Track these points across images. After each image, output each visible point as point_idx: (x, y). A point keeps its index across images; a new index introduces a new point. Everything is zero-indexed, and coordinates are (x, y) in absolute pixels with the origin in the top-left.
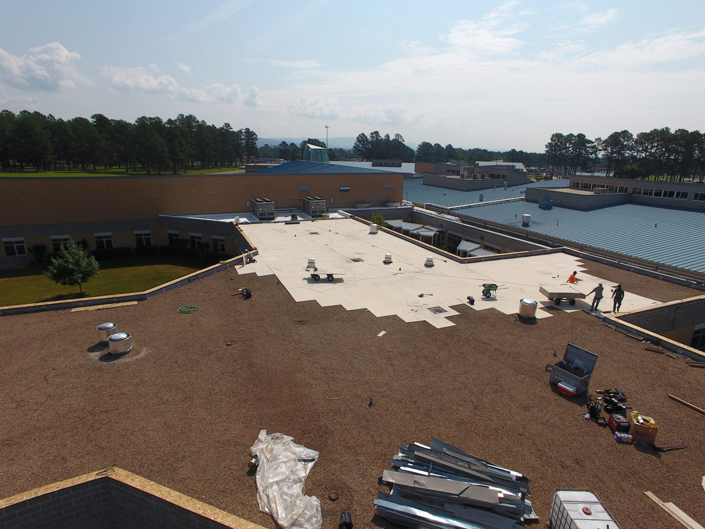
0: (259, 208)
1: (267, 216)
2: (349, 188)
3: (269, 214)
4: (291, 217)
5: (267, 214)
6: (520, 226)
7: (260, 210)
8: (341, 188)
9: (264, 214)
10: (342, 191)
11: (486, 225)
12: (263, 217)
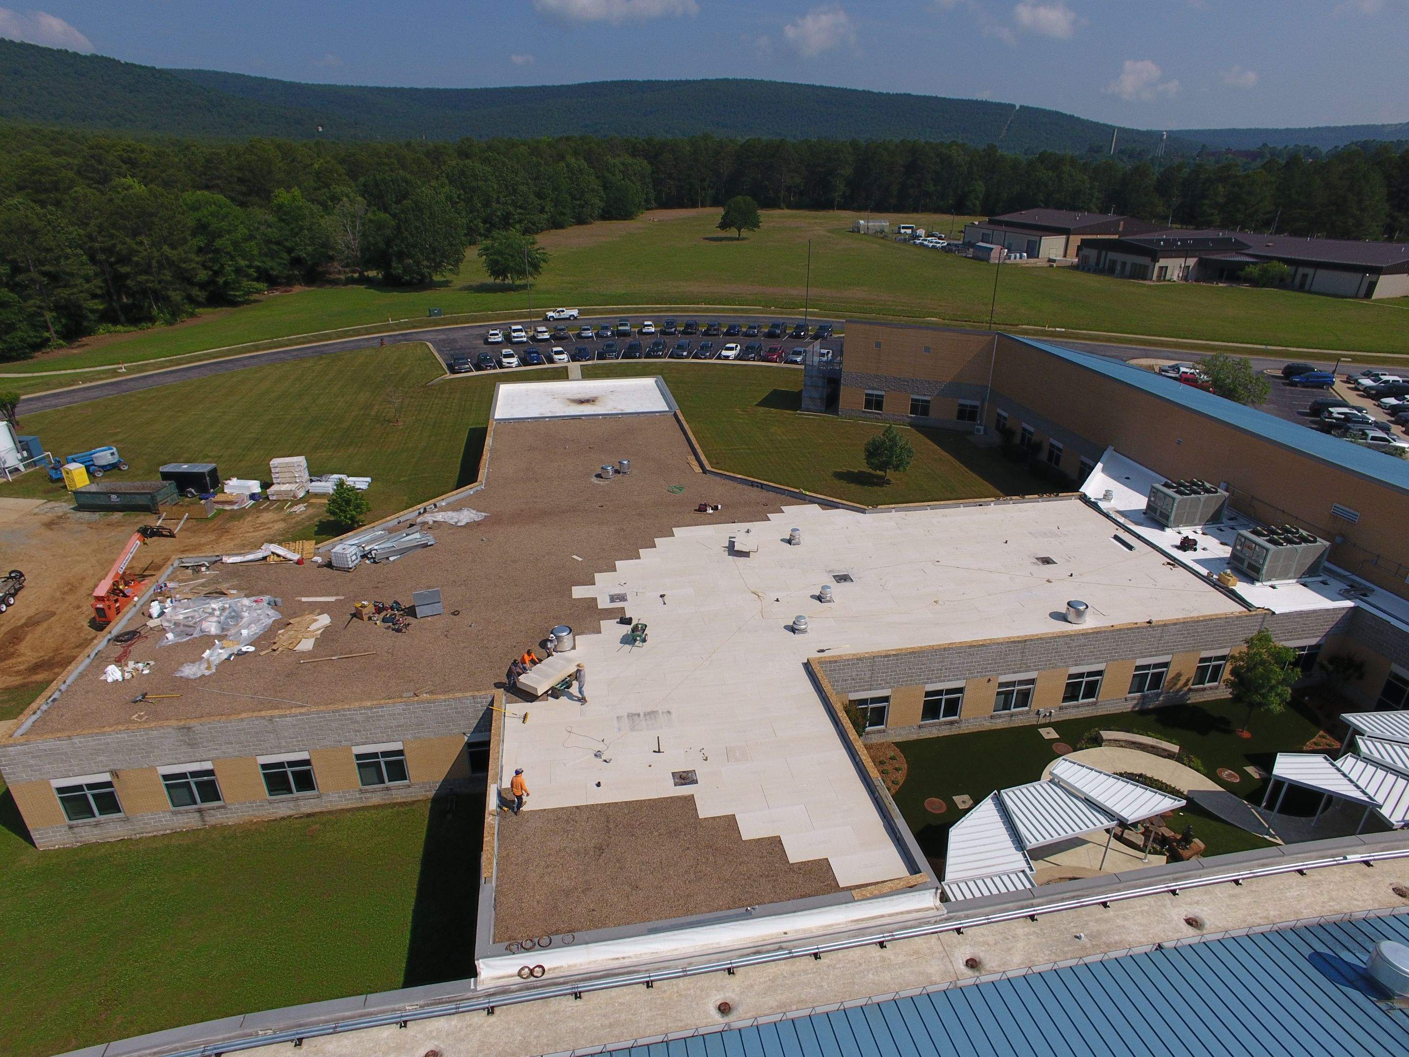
1: (1157, 516)
4: (1180, 540)
5: (1158, 512)
9: (1155, 511)
12: (1153, 515)
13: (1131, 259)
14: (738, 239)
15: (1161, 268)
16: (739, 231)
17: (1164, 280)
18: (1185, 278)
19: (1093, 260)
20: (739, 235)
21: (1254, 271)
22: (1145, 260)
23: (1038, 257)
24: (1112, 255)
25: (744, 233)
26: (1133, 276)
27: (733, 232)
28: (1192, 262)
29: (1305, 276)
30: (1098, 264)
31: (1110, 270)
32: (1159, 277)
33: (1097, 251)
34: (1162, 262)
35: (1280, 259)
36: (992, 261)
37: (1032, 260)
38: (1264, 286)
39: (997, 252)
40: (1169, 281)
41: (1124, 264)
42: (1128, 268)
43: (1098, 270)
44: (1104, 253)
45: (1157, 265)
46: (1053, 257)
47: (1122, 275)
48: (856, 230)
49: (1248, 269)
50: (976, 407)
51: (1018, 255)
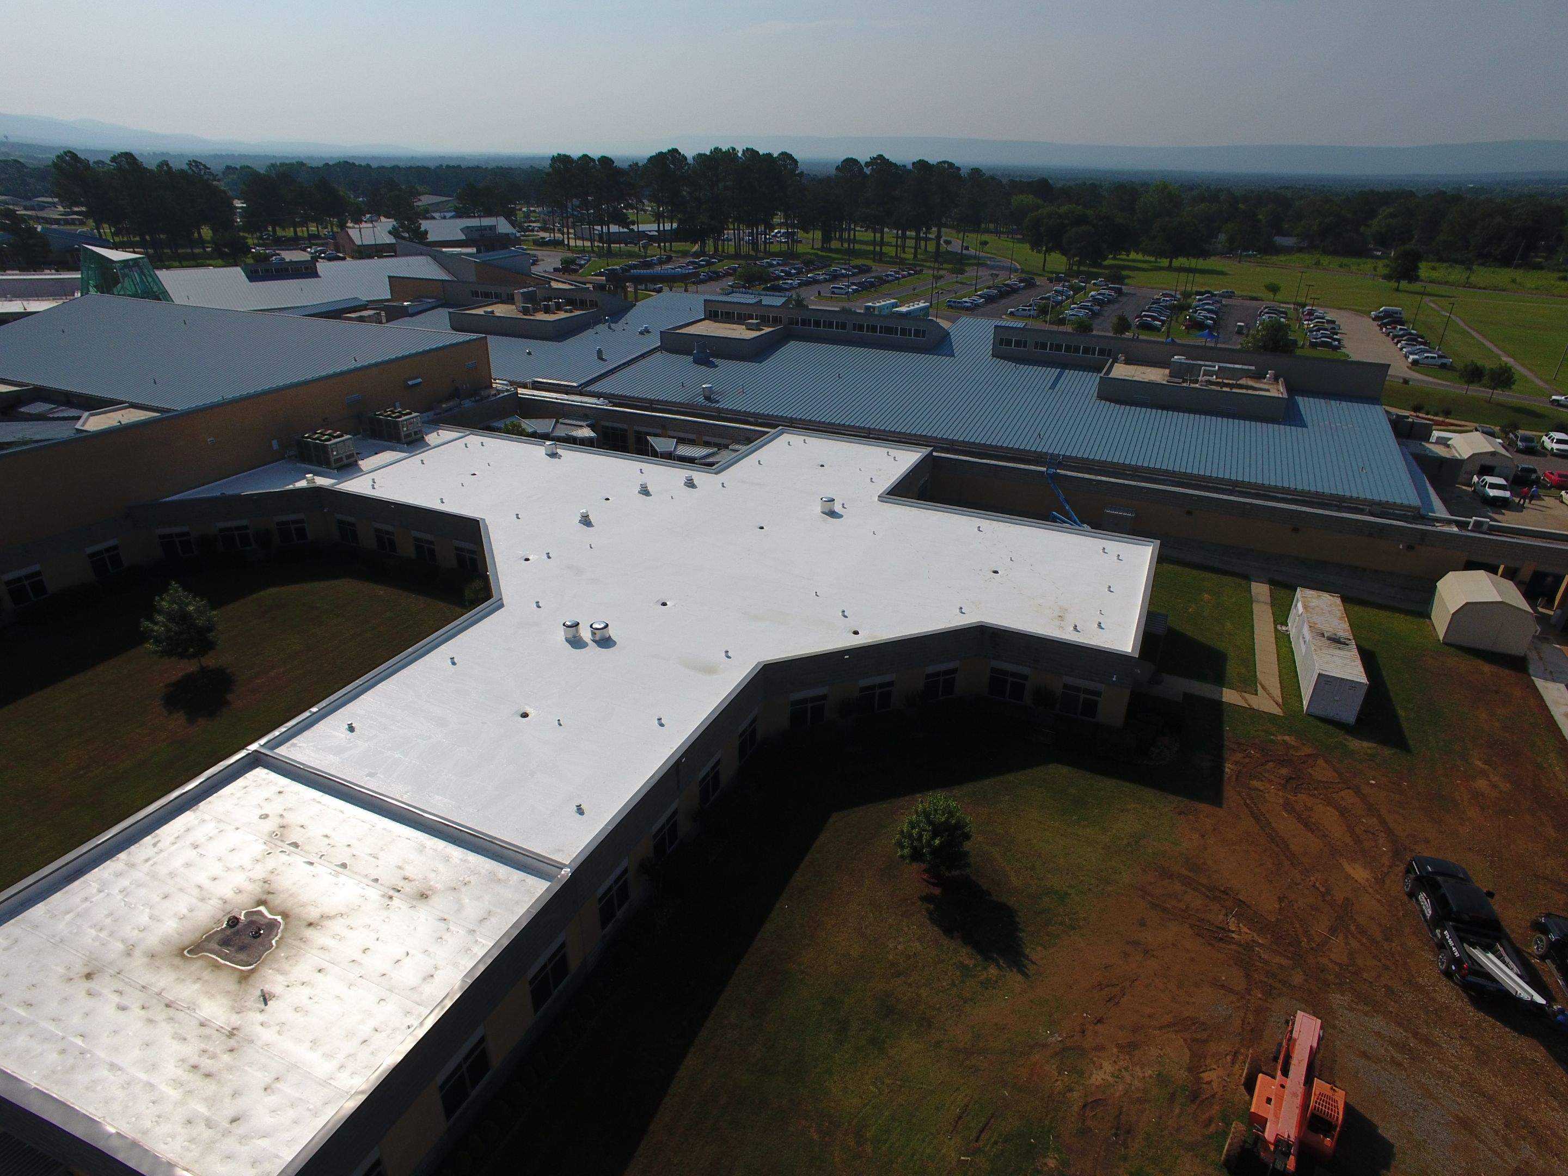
0: (332, 451)
1: (345, 462)
2: (420, 380)
3: (348, 457)
6: (701, 399)
8: (409, 383)
9: (340, 459)
10: (410, 386)
11: (653, 406)
12: (341, 464)
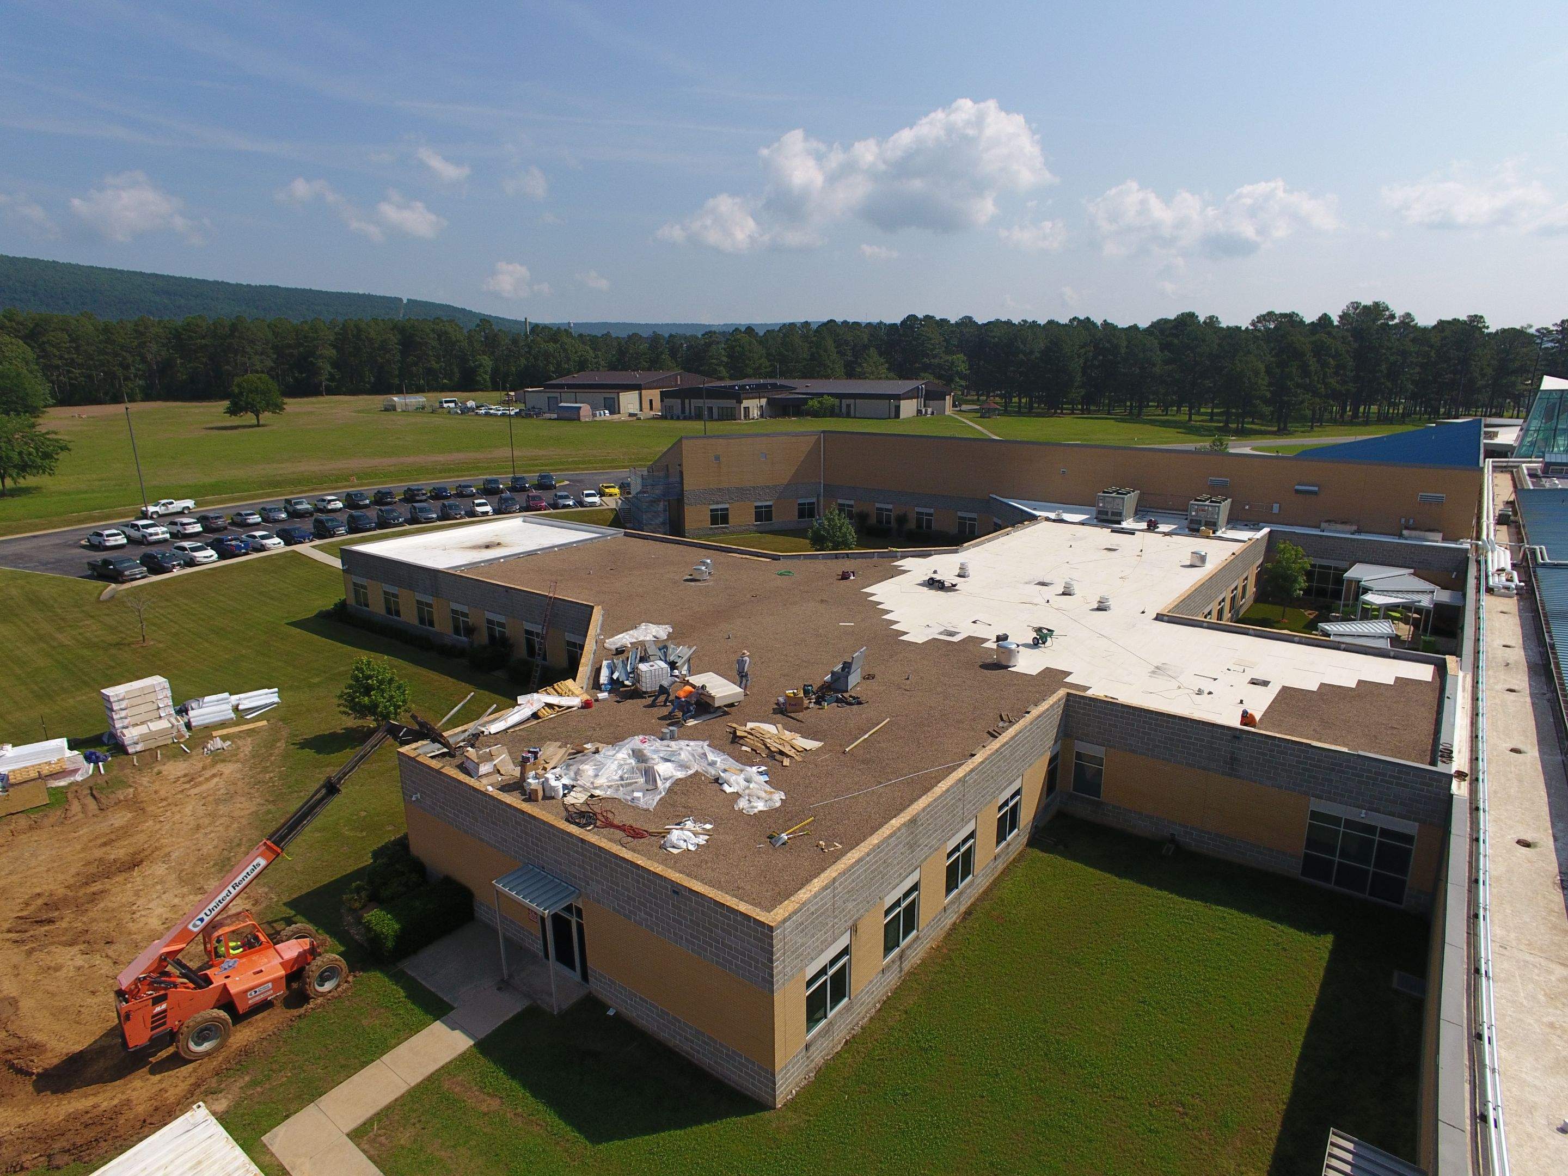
1: (1110, 517)
2: (1316, 489)
3: (1113, 514)
4: (1146, 524)
5: (1110, 514)
7: (1101, 505)
8: (1297, 487)
9: (1107, 513)
10: (1297, 491)
12: (1104, 517)
13: (716, 404)
14: (258, 425)
15: (745, 408)
16: (257, 416)
17: (750, 419)
18: (762, 416)
19: (677, 410)
20: (258, 421)
21: (814, 403)
22: (731, 403)
23: (619, 413)
24: (696, 402)
25: (266, 416)
26: (721, 418)
27: (249, 418)
28: (764, 401)
29: (848, 406)
30: (683, 411)
31: (698, 417)
32: (745, 417)
33: (679, 401)
34: (745, 403)
35: (829, 394)
36: (582, 419)
37: (616, 417)
38: (824, 416)
39: (585, 409)
40: (753, 419)
41: (710, 409)
42: (715, 411)
43: (685, 416)
44: (687, 401)
45: (743, 406)
46: (632, 411)
47: (711, 418)
48: (391, 408)
49: (810, 403)
50: (813, 503)
51: (602, 412)
